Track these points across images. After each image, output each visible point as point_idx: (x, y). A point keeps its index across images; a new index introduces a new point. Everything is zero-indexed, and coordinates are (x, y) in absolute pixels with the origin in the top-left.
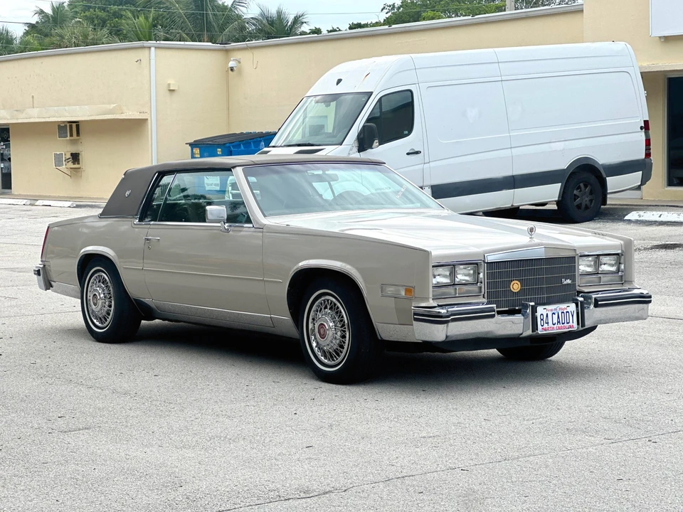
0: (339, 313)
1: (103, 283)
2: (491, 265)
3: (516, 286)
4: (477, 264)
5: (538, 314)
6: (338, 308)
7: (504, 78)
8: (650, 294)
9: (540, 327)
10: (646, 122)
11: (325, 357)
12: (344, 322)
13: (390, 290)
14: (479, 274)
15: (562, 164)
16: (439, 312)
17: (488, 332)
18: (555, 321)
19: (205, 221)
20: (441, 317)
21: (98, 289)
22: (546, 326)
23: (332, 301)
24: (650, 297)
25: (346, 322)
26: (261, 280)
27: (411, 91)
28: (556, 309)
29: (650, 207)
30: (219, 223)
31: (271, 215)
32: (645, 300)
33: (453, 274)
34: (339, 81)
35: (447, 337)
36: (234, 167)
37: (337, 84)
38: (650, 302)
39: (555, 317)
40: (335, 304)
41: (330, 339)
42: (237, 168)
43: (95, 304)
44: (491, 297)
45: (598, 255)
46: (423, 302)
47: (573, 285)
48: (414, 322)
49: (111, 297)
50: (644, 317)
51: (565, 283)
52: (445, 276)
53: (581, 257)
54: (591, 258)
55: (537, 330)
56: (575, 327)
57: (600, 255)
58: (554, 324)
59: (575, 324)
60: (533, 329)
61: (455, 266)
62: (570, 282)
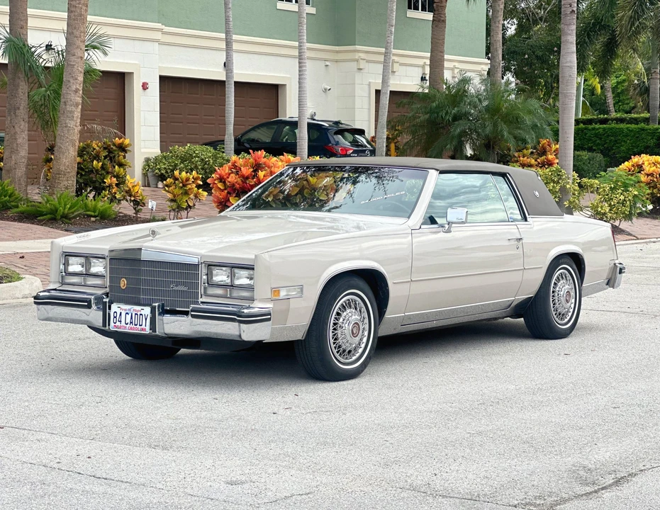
2: (111, 261)
4: (104, 258)
5: (112, 311)
9: (112, 324)
18: (128, 321)
28: (130, 310)
39: (129, 317)
44: (112, 291)
53: (210, 266)
54: (224, 269)
55: (109, 325)
56: (148, 331)
57: (233, 267)
58: (127, 324)
59: (148, 328)
60: (104, 325)
61: (88, 258)
62: (186, 289)
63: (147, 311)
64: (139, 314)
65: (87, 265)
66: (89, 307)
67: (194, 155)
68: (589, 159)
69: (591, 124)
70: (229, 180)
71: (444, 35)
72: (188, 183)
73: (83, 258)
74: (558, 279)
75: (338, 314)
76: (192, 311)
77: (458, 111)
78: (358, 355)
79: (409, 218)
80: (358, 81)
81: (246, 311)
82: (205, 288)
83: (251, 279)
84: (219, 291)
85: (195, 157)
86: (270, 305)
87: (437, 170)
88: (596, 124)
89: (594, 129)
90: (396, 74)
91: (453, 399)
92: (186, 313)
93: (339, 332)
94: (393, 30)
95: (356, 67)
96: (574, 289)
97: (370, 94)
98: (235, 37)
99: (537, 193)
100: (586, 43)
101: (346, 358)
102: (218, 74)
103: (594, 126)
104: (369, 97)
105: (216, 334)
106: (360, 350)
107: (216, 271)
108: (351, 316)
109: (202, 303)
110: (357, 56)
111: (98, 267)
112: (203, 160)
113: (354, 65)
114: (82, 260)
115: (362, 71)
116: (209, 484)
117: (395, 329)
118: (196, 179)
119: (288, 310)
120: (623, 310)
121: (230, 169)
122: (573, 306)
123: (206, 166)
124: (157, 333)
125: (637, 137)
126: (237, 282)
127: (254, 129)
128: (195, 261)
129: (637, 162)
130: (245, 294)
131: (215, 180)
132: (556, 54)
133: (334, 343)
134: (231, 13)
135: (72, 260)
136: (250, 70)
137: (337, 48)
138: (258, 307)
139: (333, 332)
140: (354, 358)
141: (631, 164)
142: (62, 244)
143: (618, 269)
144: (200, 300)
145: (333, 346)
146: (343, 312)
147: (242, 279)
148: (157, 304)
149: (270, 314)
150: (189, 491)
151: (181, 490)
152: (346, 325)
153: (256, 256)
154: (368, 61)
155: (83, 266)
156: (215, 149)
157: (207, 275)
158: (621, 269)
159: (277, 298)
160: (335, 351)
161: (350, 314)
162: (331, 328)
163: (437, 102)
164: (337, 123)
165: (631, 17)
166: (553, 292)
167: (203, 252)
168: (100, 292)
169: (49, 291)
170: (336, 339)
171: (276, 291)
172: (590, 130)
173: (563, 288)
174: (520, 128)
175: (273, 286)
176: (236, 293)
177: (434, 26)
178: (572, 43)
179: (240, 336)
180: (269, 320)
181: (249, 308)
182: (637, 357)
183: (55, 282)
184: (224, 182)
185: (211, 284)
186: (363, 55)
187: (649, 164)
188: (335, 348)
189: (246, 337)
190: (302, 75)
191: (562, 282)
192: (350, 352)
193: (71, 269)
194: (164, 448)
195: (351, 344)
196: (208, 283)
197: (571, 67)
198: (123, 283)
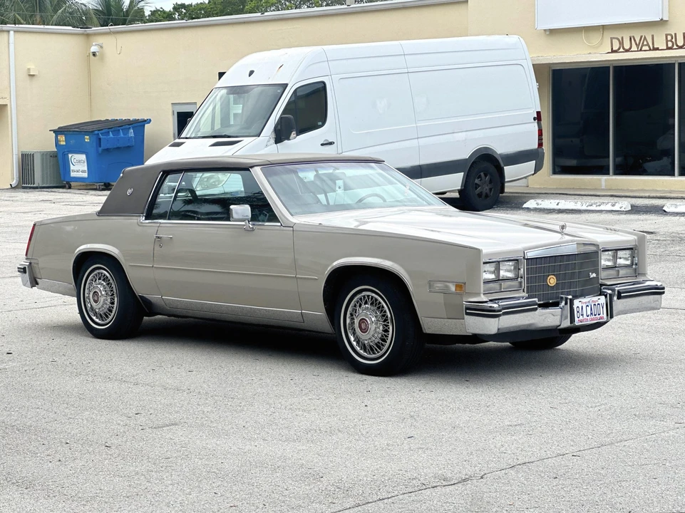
0: (380, 308)
1: (104, 280)
2: (531, 261)
3: (552, 281)
4: (517, 260)
5: (575, 307)
6: (380, 303)
7: (410, 70)
8: (664, 285)
9: (576, 319)
10: (538, 113)
11: (365, 351)
12: (387, 317)
13: (439, 285)
14: (519, 269)
15: (465, 153)
16: (491, 307)
17: (530, 325)
18: (589, 313)
19: (230, 221)
20: (494, 311)
21: (99, 286)
22: (581, 317)
23: (372, 297)
24: (663, 288)
25: (389, 316)
26: (293, 277)
27: (324, 83)
28: (589, 302)
29: (540, 195)
30: (243, 221)
31: (297, 213)
32: (658, 291)
33: (497, 270)
34: (251, 73)
35: (498, 329)
36: (252, 167)
37: (250, 76)
38: (663, 293)
39: (589, 309)
40: (376, 300)
41: (372, 333)
42: (256, 168)
43: (96, 302)
44: (531, 291)
45: (617, 250)
46: (475, 297)
47: (597, 278)
48: (466, 317)
49: (113, 295)
50: (658, 307)
51: (592, 276)
52: (491, 272)
53: (603, 251)
55: (574, 321)
58: (588, 316)
59: (605, 315)
62: (595, 276)
64: (596, 304)
76: (621, 293)
148: (611, 292)
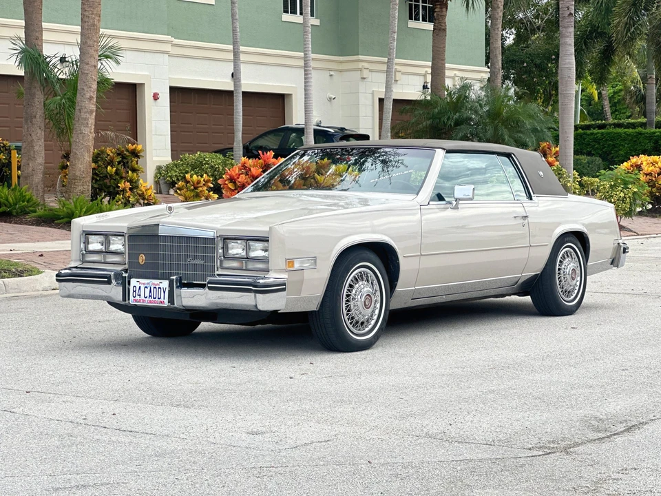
2: (130, 237)
4: (124, 236)
5: (132, 285)
9: (131, 298)
18: (147, 294)
28: (148, 284)
39: (147, 290)
44: (130, 267)
53: (226, 239)
54: (239, 242)
55: (129, 299)
56: (166, 304)
57: (248, 240)
58: (146, 298)
59: (166, 300)
60: (124, 299)
61: (107, 236)
62: (202, 262)
63: (165, 284)
64: (157, 287)
65: (107, 243)
66: (109, 282)
67: (204, 162)
68: (588, 162)
69: (589, 129)
70: (239, 180)
71: (444, 43)
72: (199, 185)
73: (102, 236)
74: (563, 257)
75: (351, 286)
76: (209, 283)
77: (460, 116)
78: (370, 327)
79: (417, 194)
80: (361, 90)
81: (261, 281)
82: (221, 261)
83: (266, 251)
84: (235, 264)
85: (205, 164)
86: (285, 276)
87: (444, 149)
88: (594, 129)
89: (592, 134)
90: (399, 82)
91: (464, 364)
92: (203, 286)
93: (352, 303)
94: (396, 37)
95: (359, 77)
96: (579, 268)
97: (373, 102)
98: (242, 48)
99: (541, 173)
100: (584, 50)
101: (359, 330)
102: (226, 84)
103: (592, 131)
104: (373, 105)
105: (232, 305)
106: (373, 322)
107: (231, 244)
108: (363, 288)
109: (218, 275)
110: (361, 65)
111: (117, 245)
112: (212, 167)
113: (357, 75)
114: (101, 238)
115: (365, 80)
116: (231, 434)
117: (405, 303)
118: (206, 182)
119: (302, 282)
120: (627, 292)
121: (240, 169)
122: (578, 283)
123: (216, 173)
124: (176, 305)
125: (635, 141)
126: (252, 254)
127: (261, 136)
128: (211, 234)
129: (636, 162)
130: (260, 266)
131: (226, 181)
132: (554, 62)
133: (347, 315)
134: (238, 23)
135: (92, 238)
136: (257, 80)
137: (341, 58)
138: (273, 277)
139: (346, 304)
140: (367, 329)
141: (629, 164)
142: (82, 223)
143: (622, 249)
144: (217, 273)
145: (346, 317)
146: (356, 284)
147: (257, 251)
148: (174, 278)
149: (285, 285)
150: (211, 440)
151: (205, 439)
152: (359, 297)
153: (270, 228)
154: (371, 71)
155: (102, 245)
156: (225, 156)
157: (223, 248)
158: (625, 249)
159: (292, 269)
160: (348, 322)
161: (362, 286)
162: (344, 300)
163: (439, 108)
164: (342, 129)
165: (627, 24)
166: (559, 269)
167: (218, 226)
168: (119, 268)
169: (70, 269)
170: (349, 311)
171: (290, 262)
172: (588, 135)
173: (569, 265)
174: (520, 132)
175: (287, 258)
176: (251, 266)
177: (435, 35)
178: (570, 45)
179: (256, 306)
180: (284, 290)
181: (264, 278)
182: (643, 329)
183: (76, 260)
184: (235, 183)
185: (227, 257)
186: (366, 65)
187: (648, 164)
188: (348, 319)
189: (261, 307)
190: (307, 82)
191: (567, 260)
192: (362, 323)
193: (91, 247)
194: (185, 407)
195: (364, 316)
196: (224, 257)
197: (569, 69)
198: (142, 259)
